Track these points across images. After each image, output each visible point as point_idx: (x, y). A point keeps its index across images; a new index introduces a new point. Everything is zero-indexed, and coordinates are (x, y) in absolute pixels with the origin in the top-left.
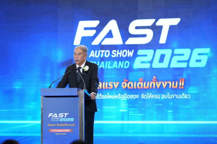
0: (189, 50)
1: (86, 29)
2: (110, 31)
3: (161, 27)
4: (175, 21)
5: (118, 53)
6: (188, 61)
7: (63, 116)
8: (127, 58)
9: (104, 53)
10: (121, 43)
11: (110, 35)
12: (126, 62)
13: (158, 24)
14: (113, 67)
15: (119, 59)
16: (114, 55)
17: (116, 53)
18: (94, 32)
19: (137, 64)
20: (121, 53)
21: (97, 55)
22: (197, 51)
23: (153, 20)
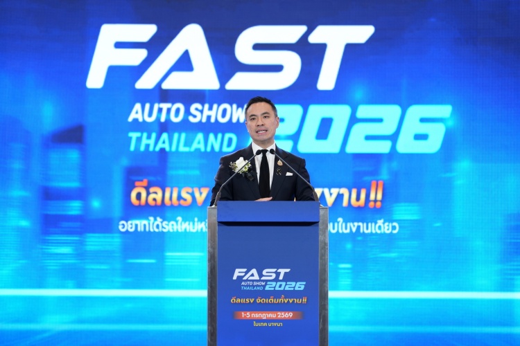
0: (395, 110)
1: (119, 45)
2: (186, 54)
3: (322, 48)
4: (361, 33)
5: (206, 112)
6: (394, 138)
7: (274, 276)
8: (232, 125)
9: (169, 110)
11: (184, 63)
12: (228, 136)
13: (313, 39)
14: (192, 149)
15: (209, 128)
16: (195, 116)
17: (202, 112)
18: (142, 54)
20: (214, 113)
21: (150, 115)
22: (416, 111)
23: (302, 29)
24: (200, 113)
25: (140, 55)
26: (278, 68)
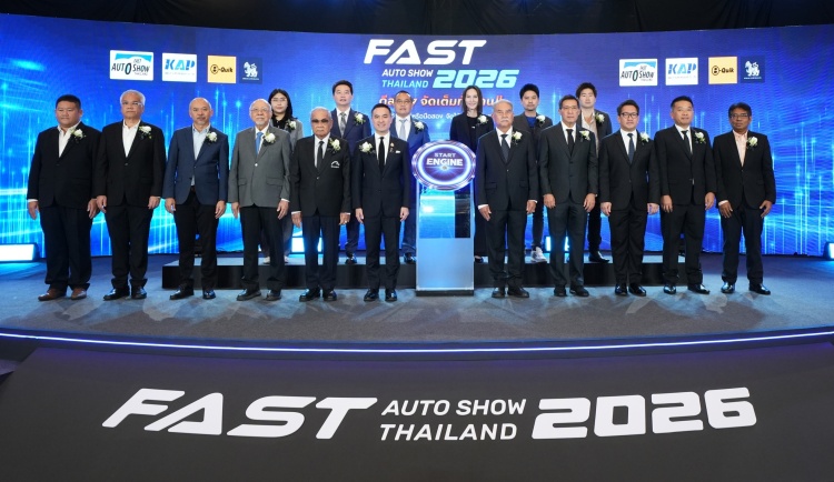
0: (496, 72)
1: (378, 47)
3: (464, 49)
4: (481, 43)
5: (415, 73)
6: (495, 82)
8: (425, 78)
10: (418, 62)
12: (424, 82)
13: (461, 45)
14: (409, 87)
15: (416, 78)
19: (437, 84)
20: (419, 73)
21: (391, 73)
22: (504, 72)
23: (456, 42)
24: (412, 73)
25: (387, 51)
26: (446, 56)
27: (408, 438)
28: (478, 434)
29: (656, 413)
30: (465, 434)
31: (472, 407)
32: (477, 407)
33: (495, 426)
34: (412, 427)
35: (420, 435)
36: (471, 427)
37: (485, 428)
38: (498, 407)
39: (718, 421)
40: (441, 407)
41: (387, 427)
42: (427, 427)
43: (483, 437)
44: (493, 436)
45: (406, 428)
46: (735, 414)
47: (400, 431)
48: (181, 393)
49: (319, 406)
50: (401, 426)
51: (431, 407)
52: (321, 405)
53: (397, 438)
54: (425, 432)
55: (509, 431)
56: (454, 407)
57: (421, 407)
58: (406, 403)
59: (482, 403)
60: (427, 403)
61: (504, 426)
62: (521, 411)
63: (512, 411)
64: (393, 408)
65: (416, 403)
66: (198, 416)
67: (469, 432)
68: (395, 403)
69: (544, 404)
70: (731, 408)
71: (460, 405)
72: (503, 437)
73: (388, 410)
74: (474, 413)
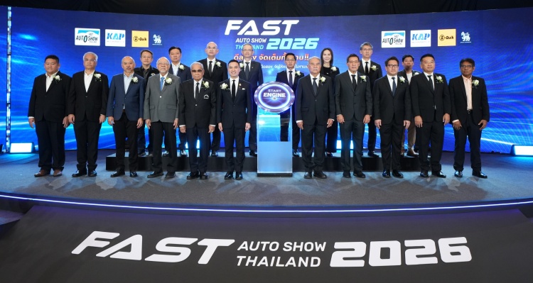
0: (305, 39)
1: (233, 25)
3: (285, 26)
4: (296, 22)
6: (304, 46)
8: (262, 43)
9: (246, 40)
10: (258, 34)
13: (283, 23)
15: (256, 44)
18: (239, 27)
19: (269, 47)
20: (258, 40)
21: (241, 41)
22: (310, 40)
23: (280, 21)
24: (254, 40)
26: (274, 30)
27: (254, 265)
28: (297, 263)
29: (407, 252)
30: (288, 263)
31: (292, 246)
32: (295, 246)
33: (307, 258)
34: (256, 258)
35: (261, 263)
36: (292, 258)
37: (301, 259)
38: (309, 247)
39: (447, 258)
40: (274, 246)
41: (241, 258)
42: (265, 258)
43: (299, 265)
44: (306, 265)
45: (252, 258)
46: (458, 253)
47: (249, 260)
48: (118, 235)
49: (199, 244)
50: (249, 257)
51: (268, 246)
52: (201, 243)
53: (247, 265)
54: (264, 261)
55: (316, 262)
56: (282, 246)
57: (261, 246)
58: (252, 243)
59: (299, 244)
60: (265, 243)
61: (313, 259)
62: (323, 249)
63: (317, 249)
64: (244, 246)
65: (259, 243)
66: (128, 249)
67: (291, 262)
68: (245, 243)
69: (337, 245)
70: (455, 250)
71: (285, 245)
72: (312, 265)
73: (241, 247)
74: (294, 250)
